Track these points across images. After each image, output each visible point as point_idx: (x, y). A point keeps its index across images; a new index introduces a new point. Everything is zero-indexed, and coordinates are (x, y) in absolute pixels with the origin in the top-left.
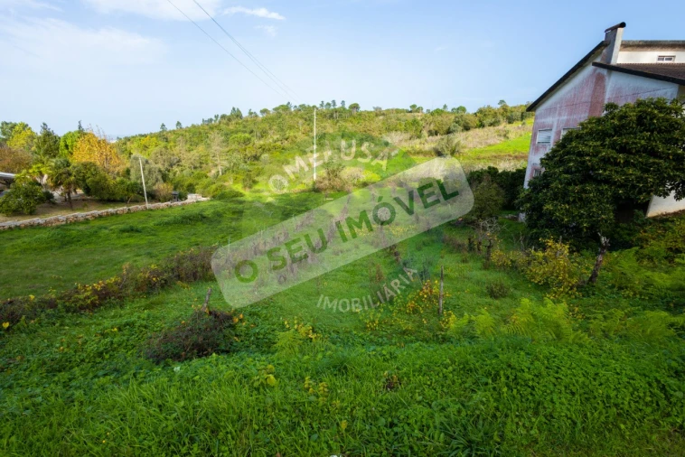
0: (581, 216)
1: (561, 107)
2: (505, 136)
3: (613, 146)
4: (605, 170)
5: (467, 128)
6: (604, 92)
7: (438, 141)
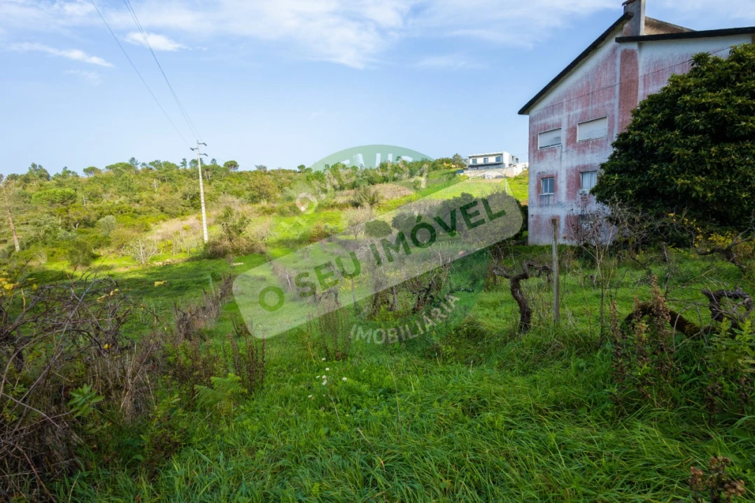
1: (569, 101)
5: (372, 183)
6: (637, 69)
7: (347, 195)
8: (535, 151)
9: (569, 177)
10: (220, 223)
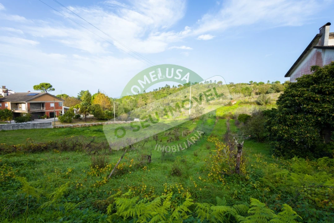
3: (313, 90)
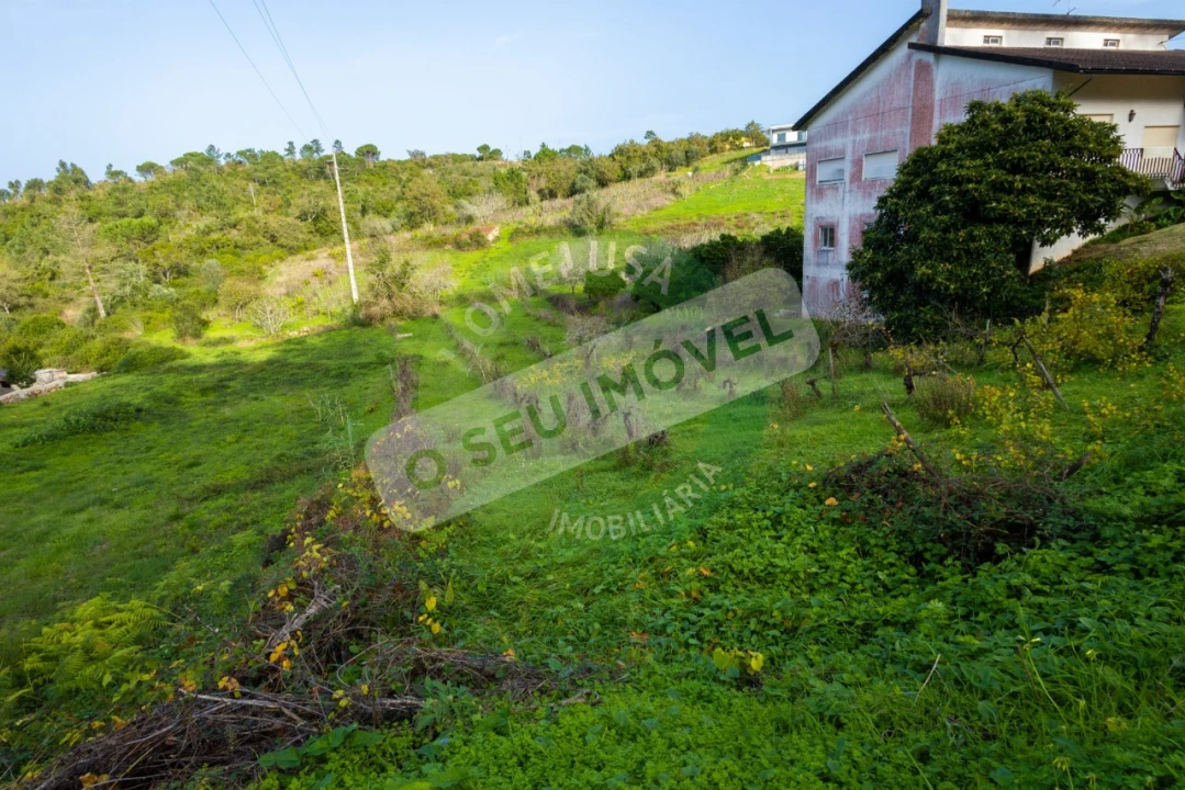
0: (974, 277)
1: (855, 120)
2: (674, 192)
4: (999, 202)
5: (603, 183)
6: (932, 90)
7: (564, 207)
8: (813, 186)
9: (852, 228)
10: (374, 273)
